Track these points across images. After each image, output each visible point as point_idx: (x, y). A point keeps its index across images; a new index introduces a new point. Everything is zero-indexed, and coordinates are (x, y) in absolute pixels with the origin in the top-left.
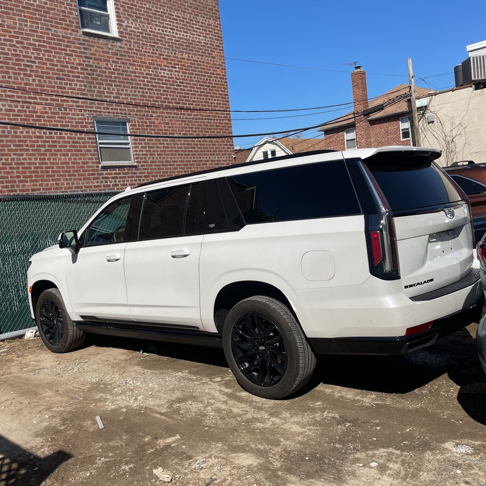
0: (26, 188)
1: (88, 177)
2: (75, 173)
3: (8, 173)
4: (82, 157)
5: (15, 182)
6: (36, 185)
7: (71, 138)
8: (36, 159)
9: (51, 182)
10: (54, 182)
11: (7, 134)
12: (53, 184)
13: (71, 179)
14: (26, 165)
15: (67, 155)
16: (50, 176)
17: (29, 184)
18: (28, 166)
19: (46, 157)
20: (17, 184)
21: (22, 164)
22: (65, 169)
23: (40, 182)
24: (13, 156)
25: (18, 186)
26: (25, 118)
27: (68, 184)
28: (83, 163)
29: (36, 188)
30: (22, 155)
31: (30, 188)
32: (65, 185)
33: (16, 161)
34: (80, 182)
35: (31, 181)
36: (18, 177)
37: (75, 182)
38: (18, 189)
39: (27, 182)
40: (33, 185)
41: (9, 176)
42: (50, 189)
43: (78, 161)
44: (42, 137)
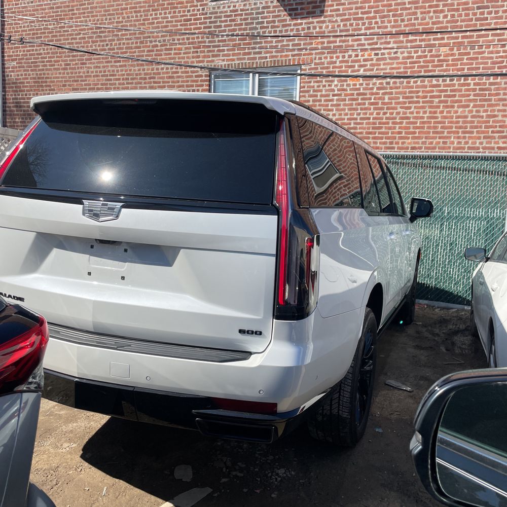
0: (405, 145)
1: (492, 135)
2: (473, 130)
3: (390, 128)
4: (490, 109)
5: (395, 138)
6: (418, 143)
7: (478, 84)
8: (425, 112)
9: (438, 140)
10: (441, 140)
11: (398, 85)
12: (439, 143)
13: (464, 138)
14: (411, 120)
15: (468, 106)
16: (437, 133)
17: (409, 141)
18: (414, 120)
19: (438, 110)
20: (397, 140)
21: (408, 118)
22: (461, 124)
23: (424, 140)
24: (399, 110)
25: (397, 143)
26: (424, 64)
27: (459, 143)
28: (488, 116)
29: (417, 146)
30: (410, 108)
31: (410, 146)
32: (455, 145)
33: (401, 115)
34: (478, 141)
35: (413, 138)
36: (400, 133)
37: (470, 142)
38: (396, 146)
39: (408, 138)
40: (415, 143)
41: (390, 131)
42: (435, 148)
43: (481, 114)
44: (439, 86)
